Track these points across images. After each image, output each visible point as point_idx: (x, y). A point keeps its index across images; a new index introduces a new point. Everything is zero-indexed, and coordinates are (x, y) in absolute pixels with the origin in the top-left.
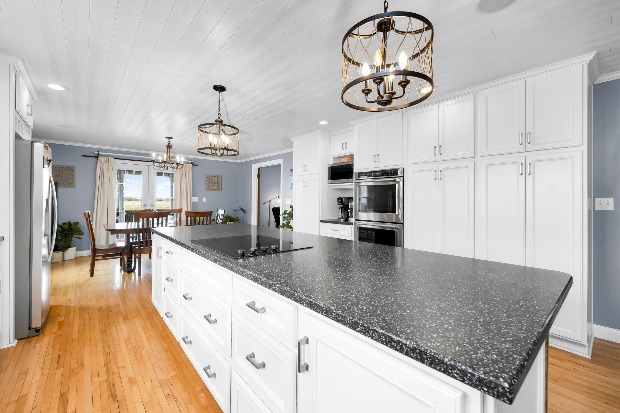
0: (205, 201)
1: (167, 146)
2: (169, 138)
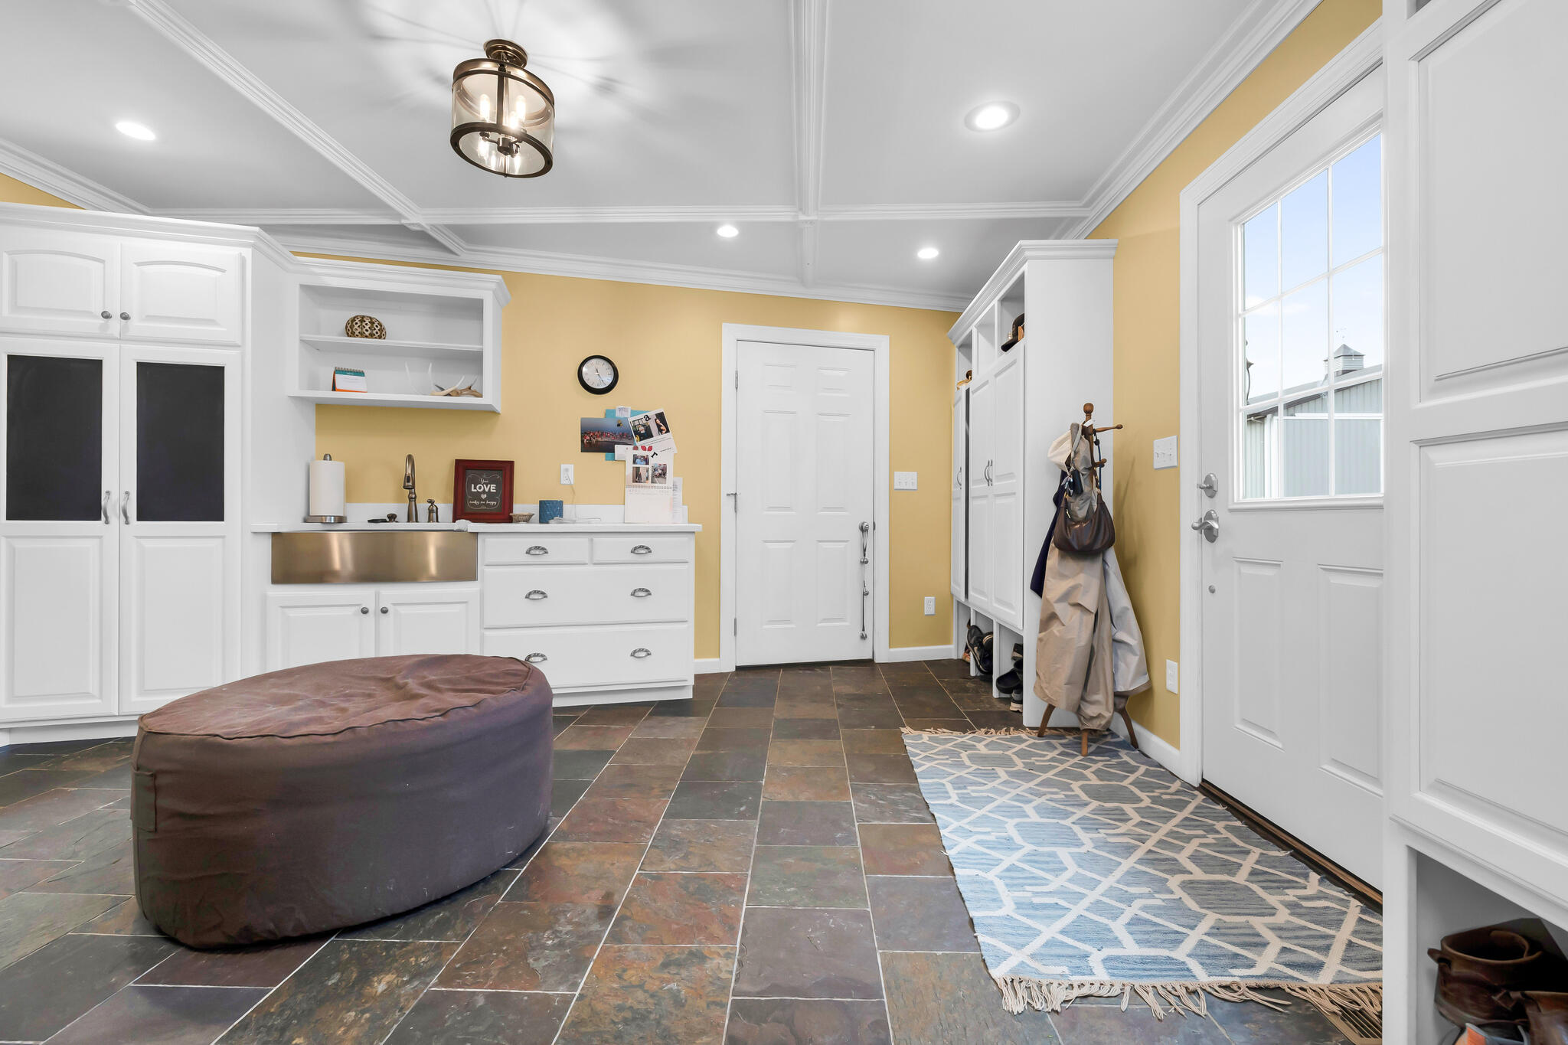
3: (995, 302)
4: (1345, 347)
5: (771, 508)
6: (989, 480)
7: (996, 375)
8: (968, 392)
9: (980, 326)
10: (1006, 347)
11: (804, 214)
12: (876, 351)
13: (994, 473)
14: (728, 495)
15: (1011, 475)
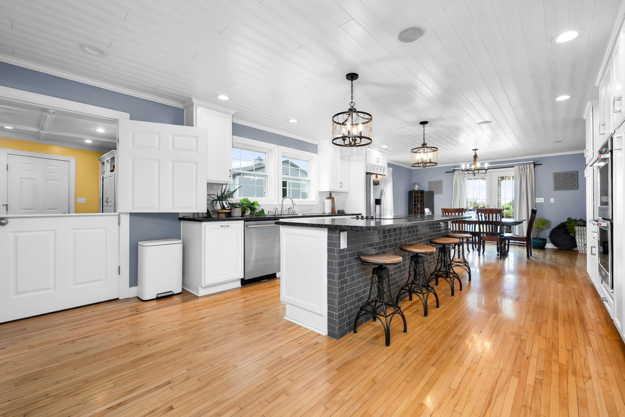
0: (553, 202)
1: (474, 156)
2: (475, 150)
3: (109, 158)
4: (259, 157)
5: (23, 209)
6: (108, 203)
7: (110, 177)
8: (103, 177)
9: (107, 161)
10: (112, 171)
11: (42, 131)
12: (70, 162)
13: (109, 201)
14: (3, 205)
15: (111, 202)
